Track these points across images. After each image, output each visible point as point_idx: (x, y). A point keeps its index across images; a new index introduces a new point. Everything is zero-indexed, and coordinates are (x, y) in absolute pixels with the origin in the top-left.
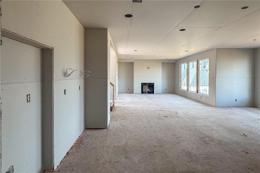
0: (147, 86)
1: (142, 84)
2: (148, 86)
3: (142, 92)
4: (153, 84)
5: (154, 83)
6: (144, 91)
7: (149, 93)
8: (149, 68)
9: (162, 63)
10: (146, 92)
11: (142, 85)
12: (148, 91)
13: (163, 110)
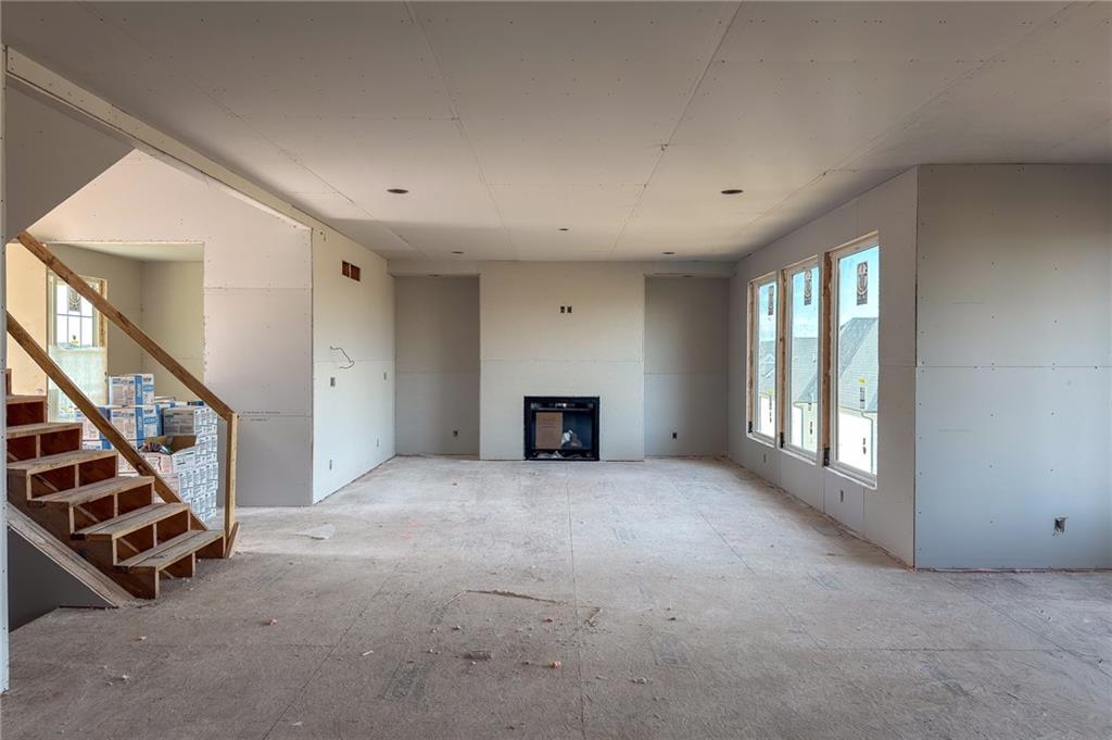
0: (561, 414)
1: (528, 400)
2: (567, 414)
3: (531, 452)
4: (595, 401)
5: (598, 398)
6: (539, 445)
7: (568, 454)
8: (570, 310)
9: (648, 280)
10: (551, 452)
11: (533, 406)
12: (567, 443)
13: (515, 595)
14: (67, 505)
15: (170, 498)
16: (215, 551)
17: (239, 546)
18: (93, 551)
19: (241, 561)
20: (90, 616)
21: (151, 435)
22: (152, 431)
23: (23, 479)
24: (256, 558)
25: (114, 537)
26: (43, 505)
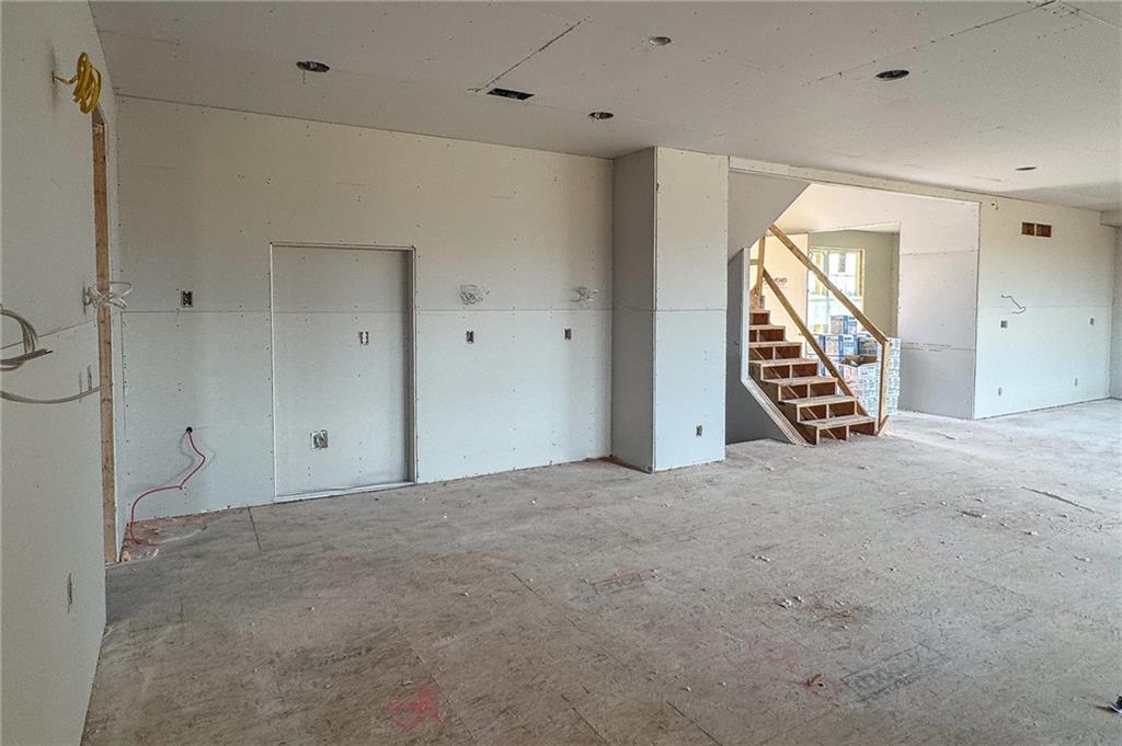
13: (1060, 499)
14: (777, 385)
15: (848, 393)
16: (868, 429)
17: (887, 431)
18: (788, 412)
19: (885, 439)
20: (779, 445)
21: (848, 354)
22: (850, 351)
23: (759, 368)
24: (895, 439)
25: (798, 406)
26: (767, 384)
